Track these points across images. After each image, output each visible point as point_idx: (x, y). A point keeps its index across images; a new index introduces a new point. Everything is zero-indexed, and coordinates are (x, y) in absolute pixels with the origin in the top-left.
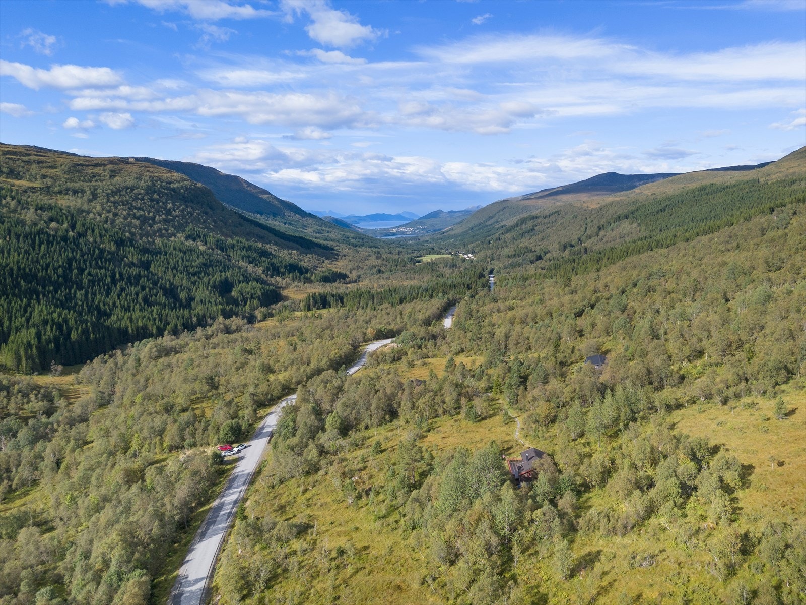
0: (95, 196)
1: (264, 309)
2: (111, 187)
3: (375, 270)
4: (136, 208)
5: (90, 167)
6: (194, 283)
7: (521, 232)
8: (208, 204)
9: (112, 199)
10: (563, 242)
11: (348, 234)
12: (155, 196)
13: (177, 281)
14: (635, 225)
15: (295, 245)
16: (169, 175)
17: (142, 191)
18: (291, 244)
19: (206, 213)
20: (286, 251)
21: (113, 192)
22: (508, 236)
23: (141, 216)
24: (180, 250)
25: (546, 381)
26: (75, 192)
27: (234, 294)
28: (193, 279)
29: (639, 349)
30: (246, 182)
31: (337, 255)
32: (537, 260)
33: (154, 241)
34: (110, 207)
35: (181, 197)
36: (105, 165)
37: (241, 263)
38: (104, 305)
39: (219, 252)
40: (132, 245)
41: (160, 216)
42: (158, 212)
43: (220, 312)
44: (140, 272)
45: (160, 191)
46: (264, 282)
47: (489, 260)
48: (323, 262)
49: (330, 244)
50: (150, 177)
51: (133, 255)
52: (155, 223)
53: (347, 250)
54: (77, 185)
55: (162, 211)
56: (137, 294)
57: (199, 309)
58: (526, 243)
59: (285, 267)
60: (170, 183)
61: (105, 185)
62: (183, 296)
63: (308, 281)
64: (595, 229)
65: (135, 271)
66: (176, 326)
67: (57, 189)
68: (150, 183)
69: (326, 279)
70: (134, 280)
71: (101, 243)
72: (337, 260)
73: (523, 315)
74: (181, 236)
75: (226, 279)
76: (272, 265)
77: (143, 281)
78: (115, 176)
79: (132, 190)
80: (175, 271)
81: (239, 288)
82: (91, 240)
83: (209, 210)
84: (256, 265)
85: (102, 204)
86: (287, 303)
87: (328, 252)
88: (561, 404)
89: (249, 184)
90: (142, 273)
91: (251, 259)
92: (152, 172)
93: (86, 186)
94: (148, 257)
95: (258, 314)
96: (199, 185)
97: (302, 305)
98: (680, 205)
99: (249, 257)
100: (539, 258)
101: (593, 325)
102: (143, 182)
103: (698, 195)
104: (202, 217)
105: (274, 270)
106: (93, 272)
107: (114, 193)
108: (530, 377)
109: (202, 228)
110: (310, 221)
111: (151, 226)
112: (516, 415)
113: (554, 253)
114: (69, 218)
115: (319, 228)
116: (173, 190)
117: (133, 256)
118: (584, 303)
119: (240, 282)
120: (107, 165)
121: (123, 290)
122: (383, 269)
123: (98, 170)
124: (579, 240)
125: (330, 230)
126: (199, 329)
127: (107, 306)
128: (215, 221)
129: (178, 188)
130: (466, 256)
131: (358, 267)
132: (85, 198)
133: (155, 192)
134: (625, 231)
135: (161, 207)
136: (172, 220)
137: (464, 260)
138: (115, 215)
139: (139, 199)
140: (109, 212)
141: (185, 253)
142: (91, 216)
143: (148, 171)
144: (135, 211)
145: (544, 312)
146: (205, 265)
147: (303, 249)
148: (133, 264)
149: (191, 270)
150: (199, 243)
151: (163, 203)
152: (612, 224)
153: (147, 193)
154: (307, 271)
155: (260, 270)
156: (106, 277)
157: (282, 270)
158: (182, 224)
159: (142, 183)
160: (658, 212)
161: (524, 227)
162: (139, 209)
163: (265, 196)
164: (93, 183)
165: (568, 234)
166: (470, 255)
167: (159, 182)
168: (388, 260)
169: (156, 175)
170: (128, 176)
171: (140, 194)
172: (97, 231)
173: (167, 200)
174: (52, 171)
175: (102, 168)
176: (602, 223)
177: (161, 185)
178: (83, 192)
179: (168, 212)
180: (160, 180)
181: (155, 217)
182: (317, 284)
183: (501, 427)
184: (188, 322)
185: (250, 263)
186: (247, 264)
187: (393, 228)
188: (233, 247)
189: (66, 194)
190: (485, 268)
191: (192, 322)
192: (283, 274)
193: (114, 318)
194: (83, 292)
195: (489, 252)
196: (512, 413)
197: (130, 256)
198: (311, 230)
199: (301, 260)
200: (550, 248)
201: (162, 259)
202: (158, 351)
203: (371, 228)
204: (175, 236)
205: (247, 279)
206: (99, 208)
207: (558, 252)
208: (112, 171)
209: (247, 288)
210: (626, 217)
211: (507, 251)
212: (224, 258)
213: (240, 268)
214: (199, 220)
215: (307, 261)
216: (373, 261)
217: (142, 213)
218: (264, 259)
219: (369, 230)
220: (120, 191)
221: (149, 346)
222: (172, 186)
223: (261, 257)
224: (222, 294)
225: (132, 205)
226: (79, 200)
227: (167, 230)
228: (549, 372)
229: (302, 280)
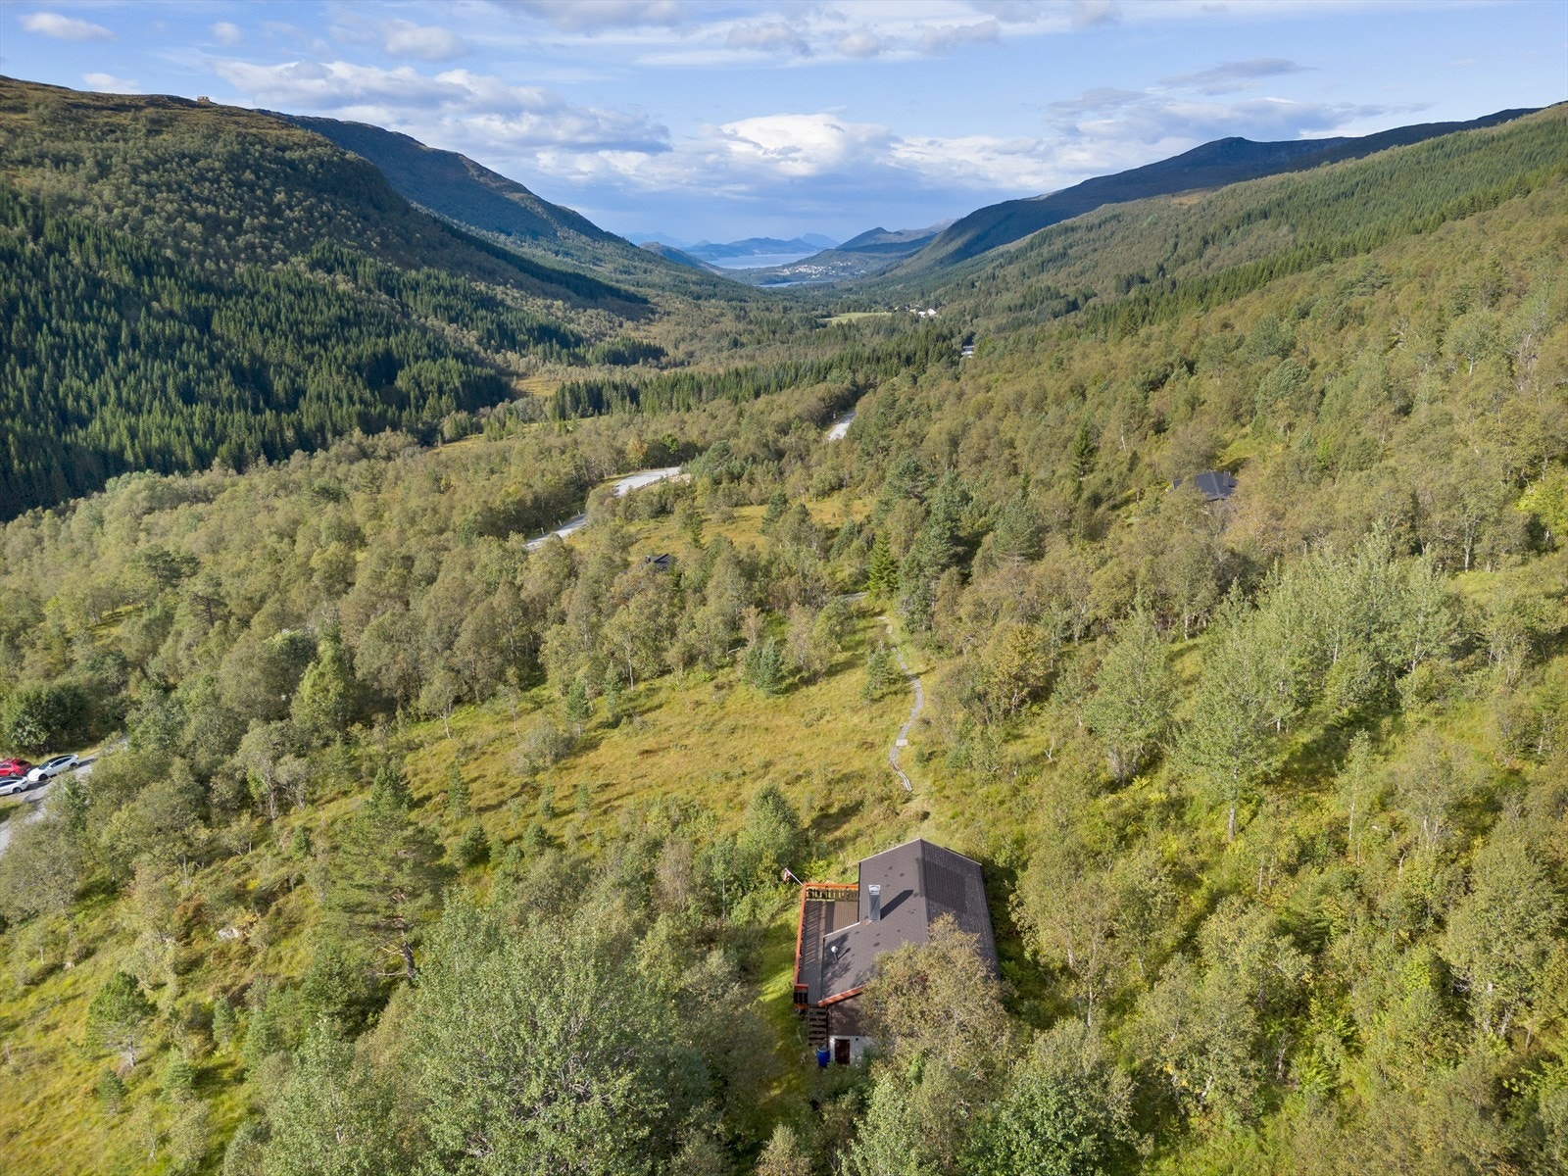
0: (104, 170)
1: (463, 416)
2: (145, 153)
3: (725, 342)
4: (198, 199)
5: (105, 112)
6: (309, 359)
7: (1040, 260)
8: (371, 199)
9: (144, 177)
10: (1125, 273)
11: (686, 275)
12: (248, 175)
13: (271, 353)
14: (1285, 229)
15: (562, 290)
16: (284, 132)
17: (217, 164)
18: (553, 287)
19: (366, 218)
20: (540, 302)
21: (147, 162)
22: (1012, 270)
23: (208, 216)
24: (290, 289)
25: (1035, 553)
26: (59, 161)
27: (401, 382)
28: (308, 349)
29: (1353, 441)
30: (476, 166)
31: (653, 312)
32: (1068, 312)
33: (231, 271)
34: (136, 194)
35: (308, 179)
36: (138, 108)
37: (432, 321)
38: (77, 398)
39: (384, 297)
40: (172, 274)
41: (253, 217)
42: (250, 209)
43: (355, 420)
44: (182, 331)
45: (259, 165)
46: (478, 362)
47: (968, 318)
48: (621, 326)
49: (643, 291)
50: (239, 135)
51: (171, 295)
52: (239, 229)
53: (678, 304)
54: (63, 147)
55: (260, 209)
56: (164, 378)
57: (309, 414)
58: (1049, 283)
59: (530, 331)
60: (284, 149)
61: (135, 147)
62: (279, 385)
63: (580, 361)
64: (1197, 243)
65: (171, 328)
66: (241, 447)
67: (17, 154)
68: (236, 148)
69: (616, 358)
70: (161, 348)
71: (100, 267)
72: (650, 322)
73: (1012, 397)
74: (299, 262)
75: (388, 352)
76: (500, 326)
77: (187, 350)
78: (159, 132)
79: (194, 160)
80: (267, 332)
81: (415, 371)
82: (77, 261)
83: (371, 211)
84: (466, 325)
85: (118, 189)
86: (520, 403)
87: (635, 306)
88: (1077, 629)
89: (483, 171)
90: (187, 333)
91: (453, 313)
92: (245, 126)
93: (85, 148)
94: (207, 300)
95: (447, 426)
96: (350, 155)
97: (548, 408)
98: (1387, 182)
99: (448, 308)
100: (1073, 306)
101: (1194, 403)
102: (220, 144)
103: (1428, 159)
104: (354, 225)
105: (506, 338)
106: (66, 327)
107: (150, 166)
108: (987, 540)
109: (351, 247)
110: (609, 248)
111: (230, 238)
112: (922, 668)
113: (1105, 296)
114: (30, 212)
115: (626, 262)
116: (291, 163)
117: (172, 299)
118: (1170, 359)
119: (417, 358)
120: (143, 108)
121: (132, 367)
122: (744, 339)
123: (123, 119)
124: (1161, 268)
125: (650, 266)
126: (298, 456)
127: (82, 403)
128: (384, 236)
129: (302, 160)
130: (922, 313)
131: (693, 336)
132: (82, 173)
133: (248, 167)
134: (1260, 243)
135: (259, 199)
136: (282, 228)
137: (916, 320)
138: (148, 211)
139: (207, 179)
140: (134, 203)
141: (300, 295)
142: (88, 210)
143: (237, 123)
144: (195, 205)
145: (1066, 386)
146: (343, 322)
147: (578, 299)
148: (171, 314)
149: (308, 331)
150: (339, 277)
151: (266, 191)
152: (1234, 231)
153: (228, 169)
154: (579, 341)
155: (470, 338)
156: (95, 339)
157: (522, 337)
158: (306, 238)
159: (218, 148)
160: (1337, 199)
161: (1045, 250)
162: (207, 201)
163: (516, 196)
164: (105, 145)
165: (1136, 258)
166: (932, 312)
167: (258, 147)
168: (759, 323)
169: (254, 131)
170: (188, 131)
171: (213, 170)
172: (89, 241)
173: (274, 185)
174: (15, 117)
175: (130, 115)
176: (1211, 230)
177: (262, 154)
178: (77, 161)
179: (276, 211)
180: (261, 142)
181: (242, 220)
182: (596, 366)
183: (855, 710)
184: (273, 438)
185: (451, 320)
186: (444, 324)
187: (784, 267)
188: (415, 287)
189: (41, 165)
190: (956, 331)
191: (283, 440)
192: (524, 345)
193: (96, 426)
194: (32, 371)
195: (969, 303)
196: (907, 659)
197: (165, 297)
198: (610, 267)
199: (571, 321)
200: (1098, 288)
201: (242, 304)
202: (151, 498)
203: (740, 268)
204: (285, 262)
205: (437, 352)
206: (108, 194)
207: (1114, 294)
208: (153, 121)
209: (430, 370)
210: (1265, 215)
211: (1007, 298)
212: (393, 309)
213: (424, 330)
214: (348, 230)
215: (583, 321)
216: (728, 324)
217: (211, 209)
218: (482, 312)
219: (735, 271)
220: (166, 162)
221: (132, 486)
222: (288, 155)
223: (476, 309)
224: (372, 384)
225: (189, 191)
226: (65, 179)
227: (267, 248)
228: (1052, 519)
229: (565, 359)
